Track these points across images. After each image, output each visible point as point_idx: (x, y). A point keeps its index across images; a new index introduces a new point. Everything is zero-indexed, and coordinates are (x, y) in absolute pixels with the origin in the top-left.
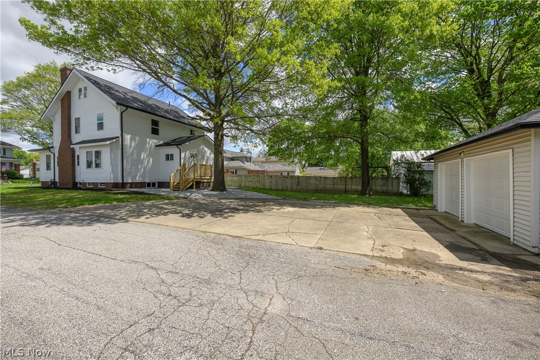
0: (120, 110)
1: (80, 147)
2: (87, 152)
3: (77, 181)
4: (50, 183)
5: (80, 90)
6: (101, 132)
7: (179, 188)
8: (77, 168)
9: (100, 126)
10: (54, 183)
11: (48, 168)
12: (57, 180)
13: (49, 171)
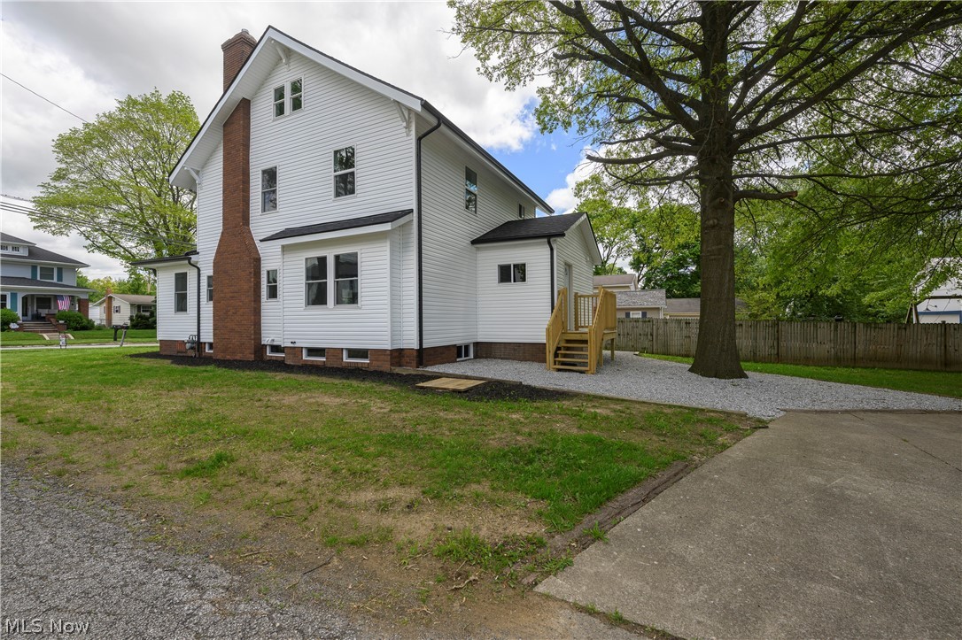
0: (417, 131)
1: (283, 247)
2: (306, 259)
3: (266, 340)
4: (188, 346)
5: (279, 93)
6: (346, 200)
7: (585, 364)
8: (267, 305)
9: (345, 185)
10: (198, 345)
11: (181, 305)
12: (207, 336)
13: (181, 315)
